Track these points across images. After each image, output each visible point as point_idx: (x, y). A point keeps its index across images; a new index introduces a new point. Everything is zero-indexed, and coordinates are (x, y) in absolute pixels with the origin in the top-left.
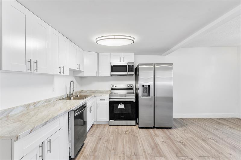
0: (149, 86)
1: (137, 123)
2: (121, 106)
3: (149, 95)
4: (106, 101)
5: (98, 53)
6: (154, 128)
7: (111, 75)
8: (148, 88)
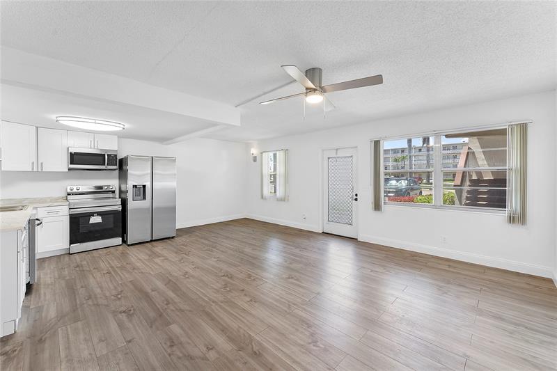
0: (144, 186)
1: (124, 241)
2: (96, 220)
3: (144, 198)
4: (60, 214)
5: (37, 128)
6: (151, 241)
7: (69, 170)
8: (142, 189)
